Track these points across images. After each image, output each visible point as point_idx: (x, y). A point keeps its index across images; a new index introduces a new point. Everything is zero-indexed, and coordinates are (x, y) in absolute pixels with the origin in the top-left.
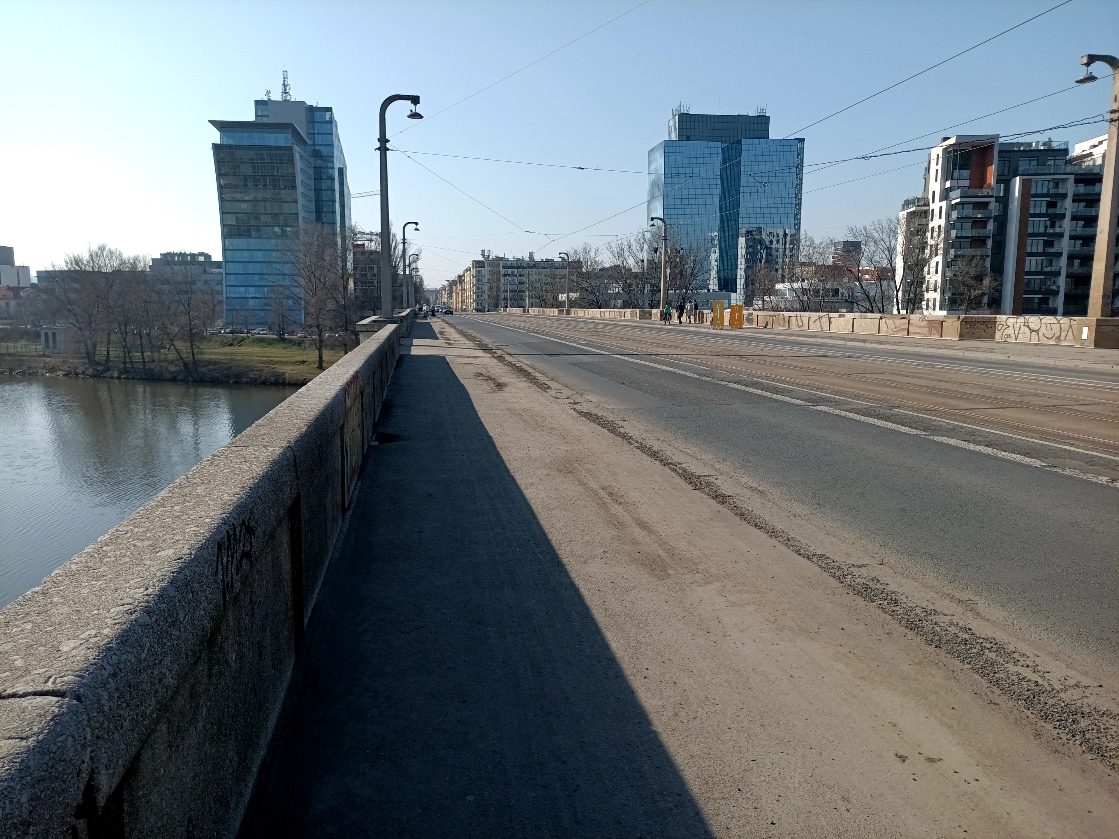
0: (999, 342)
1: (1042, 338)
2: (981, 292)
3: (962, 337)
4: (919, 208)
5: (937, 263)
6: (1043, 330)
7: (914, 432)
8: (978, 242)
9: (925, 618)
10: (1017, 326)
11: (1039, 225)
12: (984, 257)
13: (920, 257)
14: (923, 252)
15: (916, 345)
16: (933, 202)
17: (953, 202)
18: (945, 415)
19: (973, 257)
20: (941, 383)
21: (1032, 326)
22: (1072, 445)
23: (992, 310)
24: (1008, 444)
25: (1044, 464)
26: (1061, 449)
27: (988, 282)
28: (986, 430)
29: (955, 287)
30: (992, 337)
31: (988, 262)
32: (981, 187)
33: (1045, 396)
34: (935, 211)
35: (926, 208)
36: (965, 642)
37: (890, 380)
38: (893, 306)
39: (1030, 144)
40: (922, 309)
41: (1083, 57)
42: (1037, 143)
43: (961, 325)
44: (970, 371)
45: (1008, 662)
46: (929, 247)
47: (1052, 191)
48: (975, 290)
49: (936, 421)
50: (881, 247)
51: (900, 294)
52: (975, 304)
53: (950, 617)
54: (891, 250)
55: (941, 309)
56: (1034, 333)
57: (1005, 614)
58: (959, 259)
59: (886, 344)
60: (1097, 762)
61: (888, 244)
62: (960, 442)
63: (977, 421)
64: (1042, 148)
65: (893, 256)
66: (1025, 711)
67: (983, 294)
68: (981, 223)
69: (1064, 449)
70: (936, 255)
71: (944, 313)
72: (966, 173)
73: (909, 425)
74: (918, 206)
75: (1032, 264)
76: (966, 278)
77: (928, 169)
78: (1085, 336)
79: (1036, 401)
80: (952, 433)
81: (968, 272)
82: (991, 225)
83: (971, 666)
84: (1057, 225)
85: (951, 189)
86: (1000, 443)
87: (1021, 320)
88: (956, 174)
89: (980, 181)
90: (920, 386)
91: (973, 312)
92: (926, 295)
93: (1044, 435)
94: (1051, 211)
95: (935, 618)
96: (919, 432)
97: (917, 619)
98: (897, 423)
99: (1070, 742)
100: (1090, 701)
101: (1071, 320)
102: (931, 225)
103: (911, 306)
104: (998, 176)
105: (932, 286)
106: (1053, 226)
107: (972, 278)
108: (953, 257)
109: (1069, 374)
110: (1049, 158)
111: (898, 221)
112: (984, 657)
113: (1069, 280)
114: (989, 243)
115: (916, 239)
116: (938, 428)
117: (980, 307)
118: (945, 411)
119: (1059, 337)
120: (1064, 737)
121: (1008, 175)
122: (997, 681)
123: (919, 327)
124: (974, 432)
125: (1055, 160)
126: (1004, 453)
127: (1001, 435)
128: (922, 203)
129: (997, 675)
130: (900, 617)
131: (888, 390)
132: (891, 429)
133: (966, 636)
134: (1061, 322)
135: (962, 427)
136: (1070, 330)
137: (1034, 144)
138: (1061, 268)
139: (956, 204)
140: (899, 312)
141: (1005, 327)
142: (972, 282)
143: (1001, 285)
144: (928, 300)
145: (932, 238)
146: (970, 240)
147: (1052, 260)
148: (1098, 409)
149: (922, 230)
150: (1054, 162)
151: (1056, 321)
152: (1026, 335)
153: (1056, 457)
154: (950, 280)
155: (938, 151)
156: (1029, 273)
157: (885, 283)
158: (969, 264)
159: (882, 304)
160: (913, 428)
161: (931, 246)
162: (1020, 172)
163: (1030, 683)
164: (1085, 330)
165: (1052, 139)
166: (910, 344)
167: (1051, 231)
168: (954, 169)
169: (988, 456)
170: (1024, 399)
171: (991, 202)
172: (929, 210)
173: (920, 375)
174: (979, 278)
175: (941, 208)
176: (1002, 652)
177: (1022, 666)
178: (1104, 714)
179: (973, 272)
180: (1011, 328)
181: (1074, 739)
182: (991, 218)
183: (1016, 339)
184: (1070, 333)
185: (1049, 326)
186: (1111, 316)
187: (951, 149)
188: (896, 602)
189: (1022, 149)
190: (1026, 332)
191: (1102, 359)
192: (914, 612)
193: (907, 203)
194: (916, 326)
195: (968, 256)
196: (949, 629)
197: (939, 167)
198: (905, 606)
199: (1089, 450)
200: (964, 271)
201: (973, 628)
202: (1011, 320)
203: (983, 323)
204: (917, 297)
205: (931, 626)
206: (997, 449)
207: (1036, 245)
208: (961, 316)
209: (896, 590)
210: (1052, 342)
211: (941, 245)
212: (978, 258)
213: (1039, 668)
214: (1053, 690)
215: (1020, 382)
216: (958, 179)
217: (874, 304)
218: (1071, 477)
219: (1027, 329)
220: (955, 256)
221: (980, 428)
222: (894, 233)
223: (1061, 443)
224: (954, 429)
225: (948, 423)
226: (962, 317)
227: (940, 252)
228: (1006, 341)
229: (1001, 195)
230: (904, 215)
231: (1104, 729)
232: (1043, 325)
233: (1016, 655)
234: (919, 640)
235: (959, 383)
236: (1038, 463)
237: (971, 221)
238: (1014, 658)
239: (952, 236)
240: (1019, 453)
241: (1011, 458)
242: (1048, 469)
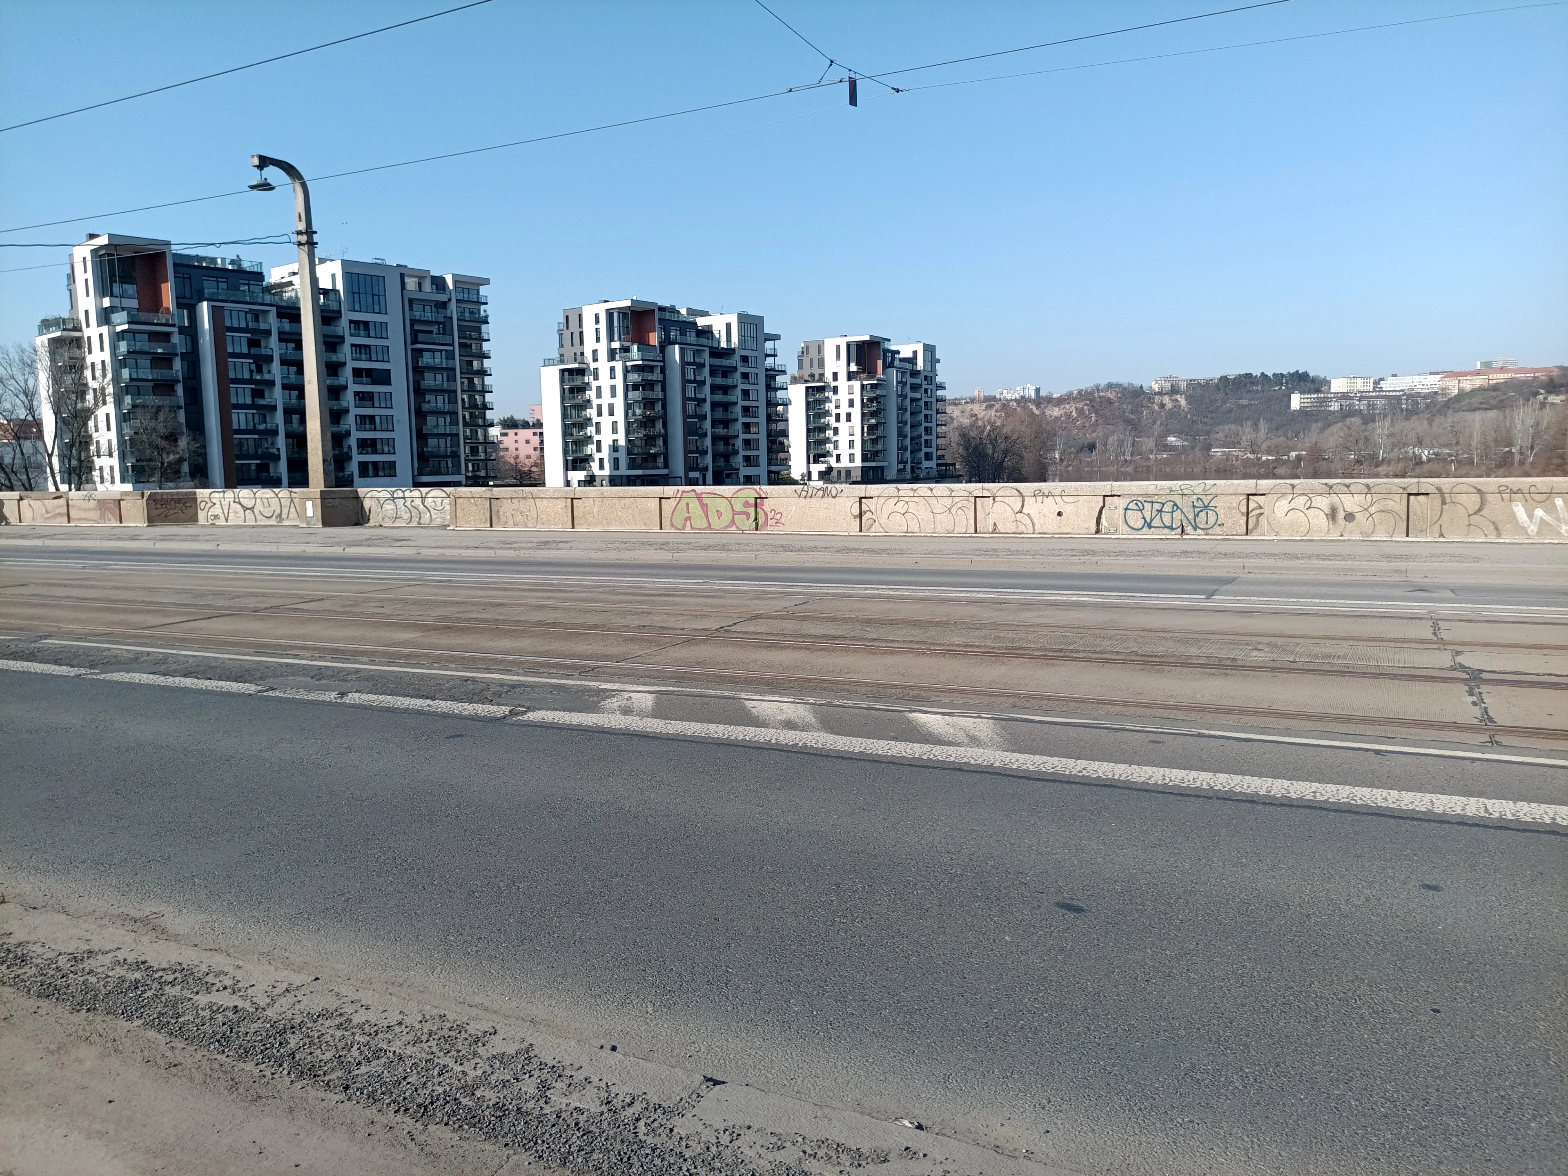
0: (204, 526)
1: (259, 517)
2: (177, 456)
3: (152, 521)
4: (65, 333)
5: (108, 415)
6: (259, 507)
7: (73, 672)
8: (164, 387)
9: (72, 969)
10: (225, 503)
11: (242, 368)
12: (175, 408)
13: (79, 406)
14: (83, 400)
15: (83, 536)
16: (88, 326)
17: (119, 329)
18: (123, 639)
19: (159, 409)
20: (120, 592)
21: (244, 502)
22: (295, 656)
23: (197, 481)
24: (213, 668)
25: (259, 688)
26: (281, 665)
27: (185, 443)
28: (183, 652)
29: (139, 450)
30: (194, 519)
31: (182, 416)
32: (157, 311)
33: (263, 595)
34: (92, 339)
35: (77, 334)
36: (136, 984)
37: (37, 595)
38: (46, 479)
39: (214, 260)
40: (94, 483)
41: (253, 156)
42: (223, 259)
43: (148, 504)
44: (163, 571)
45: (197, 993)
46: (91, 391)
47: (251, 325)
48: (168, 454)
49: (109, 649)
50: (12, 388)
51: (55, 461)
52: (172, 474)
53: (115, 954)
54: (30, 395)
55: (123, 480)
56: (248, 511)
57: (202, 917)
58: (139, 410)
59: (33, 538)
60: (309, 1088)
61: (22, 384)
62: (145, 676)
63: (170, 642)
64: (230, 267)
65: (35, 403)
66: (219, 1057)
67: (181, 460)
68: (164, 361)
69: (285, 663)
70: (104, 403)
71: (129, 487)
72: (131, 289)
73: (67, 661)
74: (64, 330)
75: (240, 419)
76: (154, 437)
77: (71, 277)
78: (310, 513)
79: (252, 603)
80: (135, 665)
81: (154, 429)
82: (177, 364)
83: (143, 1021)
84: (265, 369)
85: (112, 309)
86: (201, 669)
87: (230, 494)
88: (116, 289)
89: (153, 302)
90: (87, 599)
91: (171, 484)
92: (98, 462)
93: (261, 649)
94: (253, 351)
95: (87, 965)
96: (82, 671)
97: (59, 974)
98: (48, 662)
99: (276, 1076)
100: (302, 1006)
101: (291, 492)
102: (89, 359)
103: (75, 478)
104: (177, 298)
105: (104, 448)
106: (260, 370)
107: (161, 437)
108: (130, 407)
109: (294, 562)
110: (241, 281)
111: (35, 351)
112: (163, 999)
113: (290, 440)
114: (180, 389)
115: (68, 379)
116: (113, 660)
117: (179, 478)
118: (124, 633)
119: (280, 515)
120: (268, 1074)
121: (191, 298)
122: (180, 1029)
123: (85, 510)
124: (165, 659)
125: (249, 285)
126: (207, 682)
127: (204, 657)
128: (70, 326)
129: (181, 1020)
130: (28, 983)
131: (33, 611)
132: (36, 673)
133: (138, 975)
134: (279, 496)
135: (148, 654)
136: (292, 505)
137: (219, 261)
138: (277, 425)
139: (123, 331)
140: (57, 489)
141: (210, 504)
142: (162, 443)
143: (204, 447)
144: (101, 468)
145: (94, 378)
146: (152, 384)
147: (265, 415)
148: (327, 605)
149: (76, 367)
150: (249, 288)
151: (273, 495)
152: (237, 517)
153: (275, 676)
154: (130, 439)
155: (83, 252)
156: (239, 431)
157: (27, 445)
158: (155, 416)
159: (28, 475)
160: (72, 666)
161: (95, 390)
162: (206, 296)
163: (227, 1013)
164: (309, 504)
165: (241, 257)
166: (73, 536)
167: (258, 377)
168: (112, 281)
169: (185, 690)
170: (237, 602)
171: (173, 332)
172: (82, 337)
173: (87, 583)
174: (172, 438)
175: (101, 336)
176: (191, 981)
177: (217, 991)
178: (318, 1016)
179: (162, 430)
180: (218, 506)
181: (281, 1069)
182: (177, 355)
183: (227, 520)
184: (293, 510)
185: (265, 501)
186: (337, 487)
187: (103, 252)
188: (23, 960)
189: (204, 265)
190: (238, 510)
191: (332, 540)
192: (54, 966)
193: (46, 325)
194: (80, 509)
195: (152, 406)
196: (110, 974)
197: (90, 275)
198: (39, 961)
199: (316, 660)
200: (149, 428)
201: (148, 959)
202: (216, 495)
203: (179, 501)
204: (84, 465)
205: (81, 979)
206: (198, 678)
207: (242, 394)
208: (145, 492)
209: (27, 938)
210: (273, 522)
211: (110, 390)
212: (168, 409)
213: (240, 985)
214: (257, 1009)
215: (232, 579)
216: (121, 297)
217: (13, 477)
218: (294, 701)
219: (239, 506)
220: (133, 406)
221: (175, 652)
222: (30, 367)
223: (282, 656)
224: (137, 659)
225: (128, 651)
226: (147, 493)
227: (110, 399)
228: (213, 524)
229: (186, 324)
230: (42, 342)
231: (319, 1037)
232: (258, 500)
233: (210, 979)
234: (61, 1010)
235: (145, 588)
236: (252, 688)
237: (150, 357)
238: (207, 983)
239: (124, 377)
240: (228, 679)
241: (217, 687)
242: (265, 694)
